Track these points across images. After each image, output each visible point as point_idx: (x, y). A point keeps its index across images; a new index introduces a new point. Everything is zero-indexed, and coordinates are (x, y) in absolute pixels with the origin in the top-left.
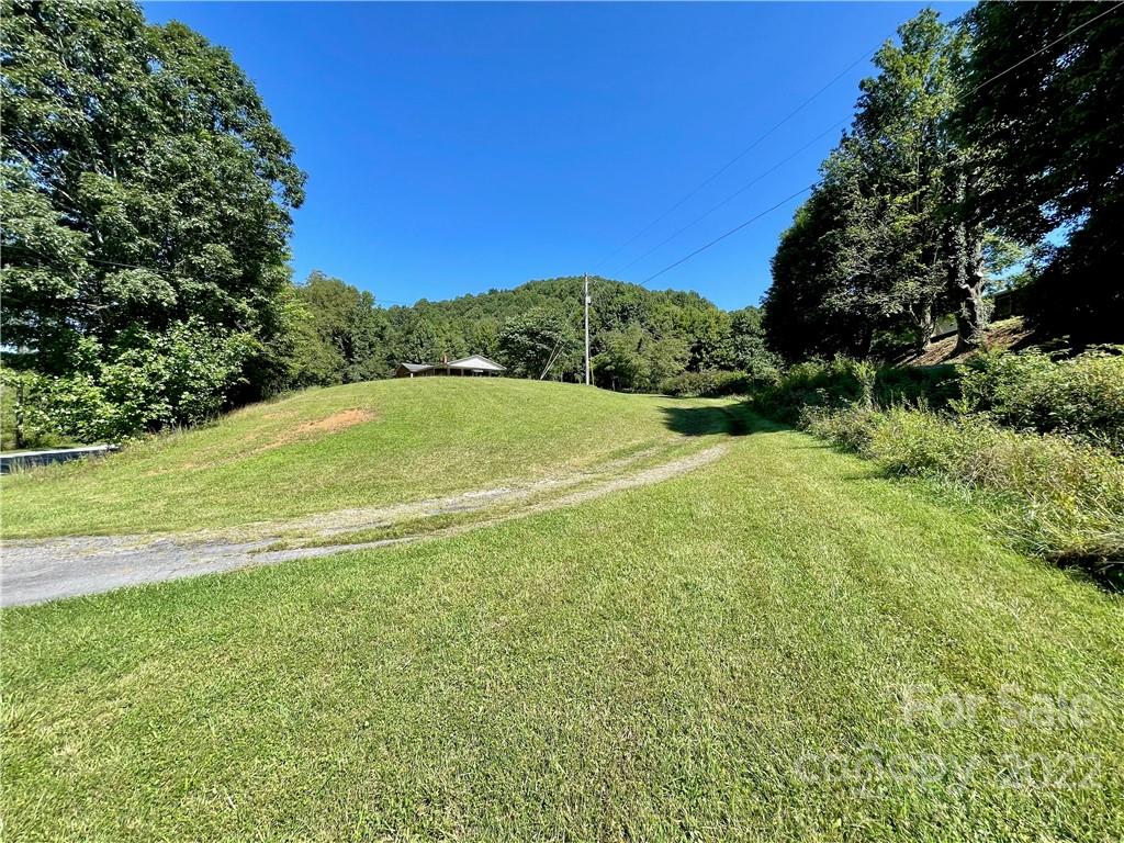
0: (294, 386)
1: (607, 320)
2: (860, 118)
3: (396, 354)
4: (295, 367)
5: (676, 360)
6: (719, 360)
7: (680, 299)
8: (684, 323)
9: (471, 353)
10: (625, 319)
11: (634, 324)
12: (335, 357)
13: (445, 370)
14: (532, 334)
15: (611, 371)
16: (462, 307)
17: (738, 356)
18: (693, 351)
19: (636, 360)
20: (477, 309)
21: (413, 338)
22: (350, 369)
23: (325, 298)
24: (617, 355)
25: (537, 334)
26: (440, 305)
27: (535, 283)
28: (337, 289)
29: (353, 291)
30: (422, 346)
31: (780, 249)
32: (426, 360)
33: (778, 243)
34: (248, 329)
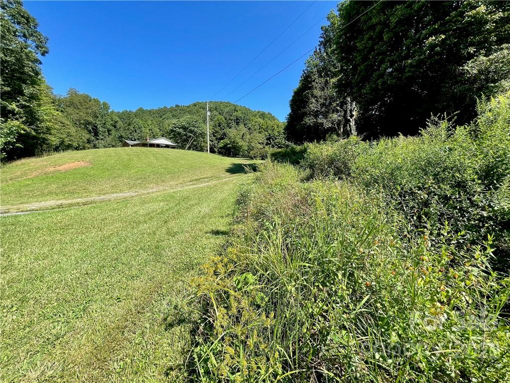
0: (57, 149)
1: (230, 123)
2: (321, 43)
3: (124, 136)
4: (54, 140)
5: (259, 143)
6: (278, 144)
7: (263, 115)
8: (263, 127)
9: (163, 136)
10: (238, 123)
11: (242, 126)
12: (86, 136)
13: (147, 144)
14: (185, 128)
15: (230, 147)
16: (161, 113)
17: (286, 142)
18: (267, 139)
19: (241, 143)
20: (169, 115)
21: (131, 127)
22: (97, 142)
23: (78, 104)
24: (233, 140)
25: (188, 128)
26: (150, 111)
27: (199, 103)
28: (86, 99)
29: (97, 101)
30: (136, 132)
31: (293, 97)
32: (138, 139)
33: (293, 94)
34: (17, 119)
